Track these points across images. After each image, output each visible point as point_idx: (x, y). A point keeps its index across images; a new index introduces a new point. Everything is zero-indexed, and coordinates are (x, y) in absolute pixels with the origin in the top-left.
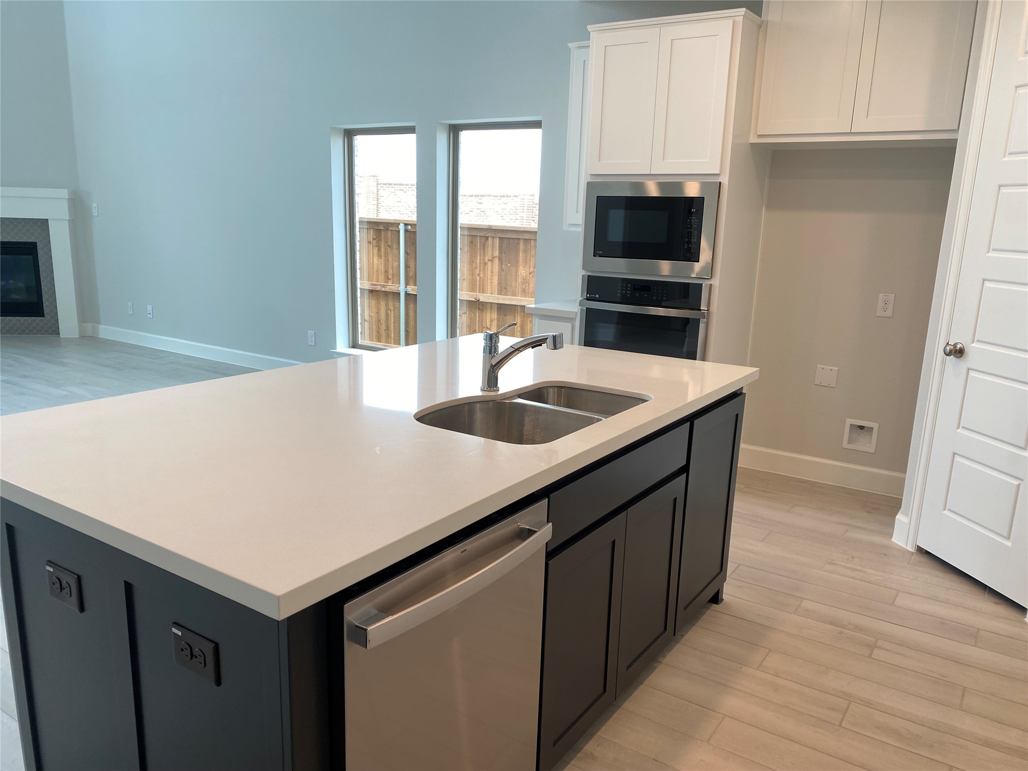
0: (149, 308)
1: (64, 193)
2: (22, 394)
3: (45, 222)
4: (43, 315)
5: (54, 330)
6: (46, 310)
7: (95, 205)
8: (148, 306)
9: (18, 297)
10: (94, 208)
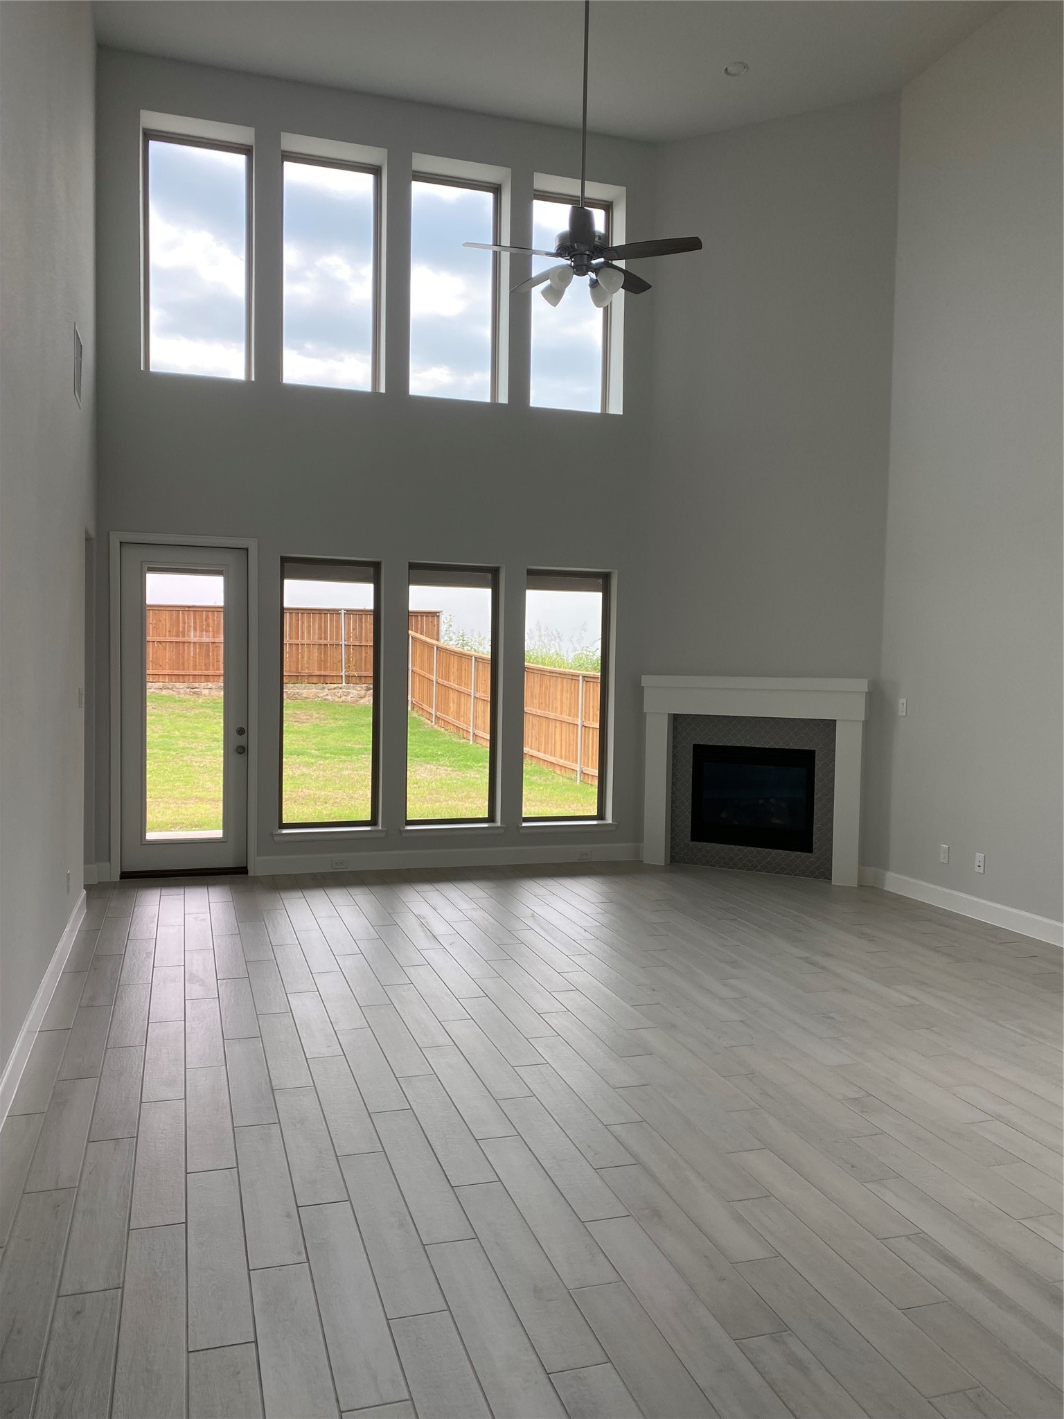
0: (979, 856)
1: (863, 685)
2: (844, 990)
3: (831, 725)
4: (811, 851)
5: (825, 873)
6: (816, 844)
7: (902, 701)
8: (978, 854)
9: (778, 822)
10: (900, 705)
